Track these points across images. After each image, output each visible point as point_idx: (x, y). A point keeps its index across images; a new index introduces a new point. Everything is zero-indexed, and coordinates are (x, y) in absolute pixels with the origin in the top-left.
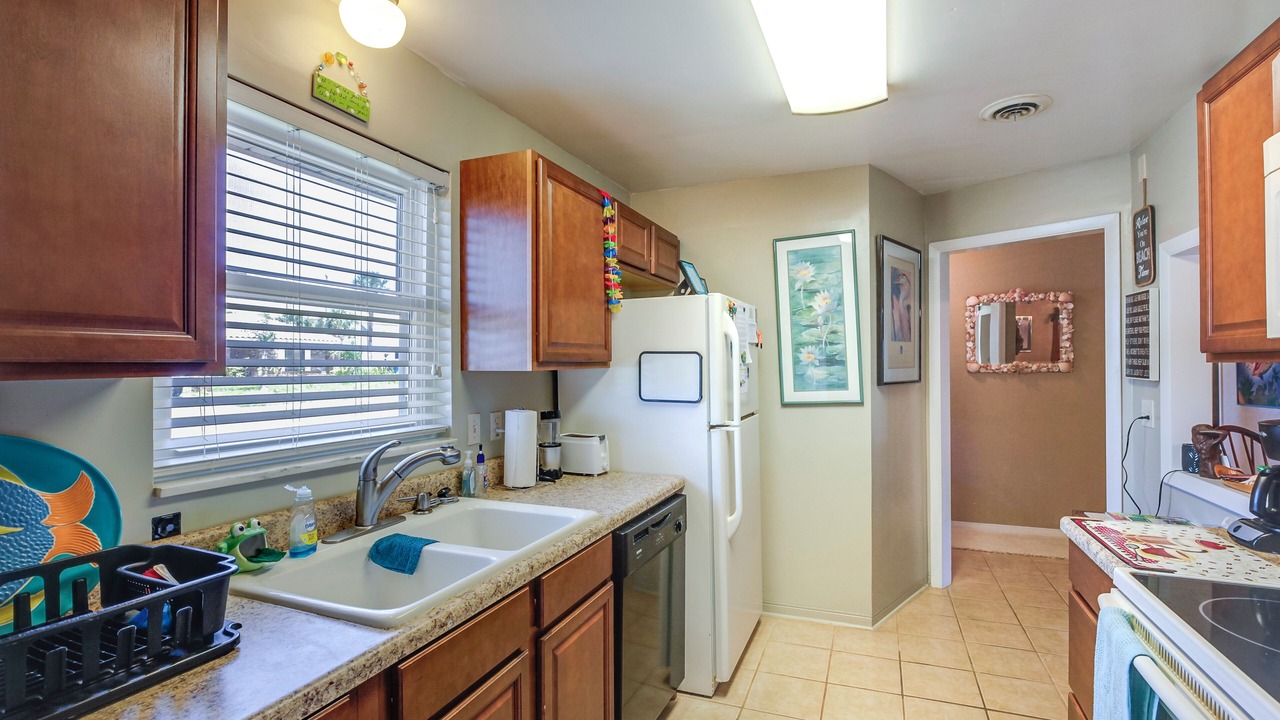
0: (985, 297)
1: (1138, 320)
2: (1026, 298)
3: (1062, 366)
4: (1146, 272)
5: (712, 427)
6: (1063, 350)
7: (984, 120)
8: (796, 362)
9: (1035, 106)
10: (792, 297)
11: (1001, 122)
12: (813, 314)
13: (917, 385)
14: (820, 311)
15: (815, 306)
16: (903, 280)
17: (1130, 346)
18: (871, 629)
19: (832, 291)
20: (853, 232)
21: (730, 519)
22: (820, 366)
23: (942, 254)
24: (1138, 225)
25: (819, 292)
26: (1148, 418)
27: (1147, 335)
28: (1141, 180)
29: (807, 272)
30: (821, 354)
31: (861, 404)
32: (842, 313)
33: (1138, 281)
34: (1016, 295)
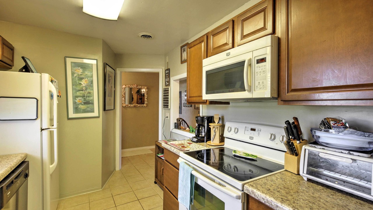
0: (127, 86)
1: (166, 94)
2: (137, 87)
3: (145, 105)
4: (168, 84)
5: (43, 129)
6: (145, 101)
7: (139, 37)
8: (75, 103)
9: (151, 37)
10: (72, 79)
11: (143, 38)
12: (81, 86)
13: (113, 110)
14: (84, 85)
15: (82, 83)
16: (111, 78)
17: (164, 101)
18: (101, 190)
19: (89, 79)
20: (97, 60)
21: (51, 166)
22: (84, 104)
23: (120, 72)
24: (166, 72)
25: (84, 79)
26: (167, 117)
27: (168, 98)
28: (167, 62)
29: (80, 71)
30: (84, 100)
31: (98, 117)
32: (92, 86)
33: (166, 85)
34: (135, 86)
